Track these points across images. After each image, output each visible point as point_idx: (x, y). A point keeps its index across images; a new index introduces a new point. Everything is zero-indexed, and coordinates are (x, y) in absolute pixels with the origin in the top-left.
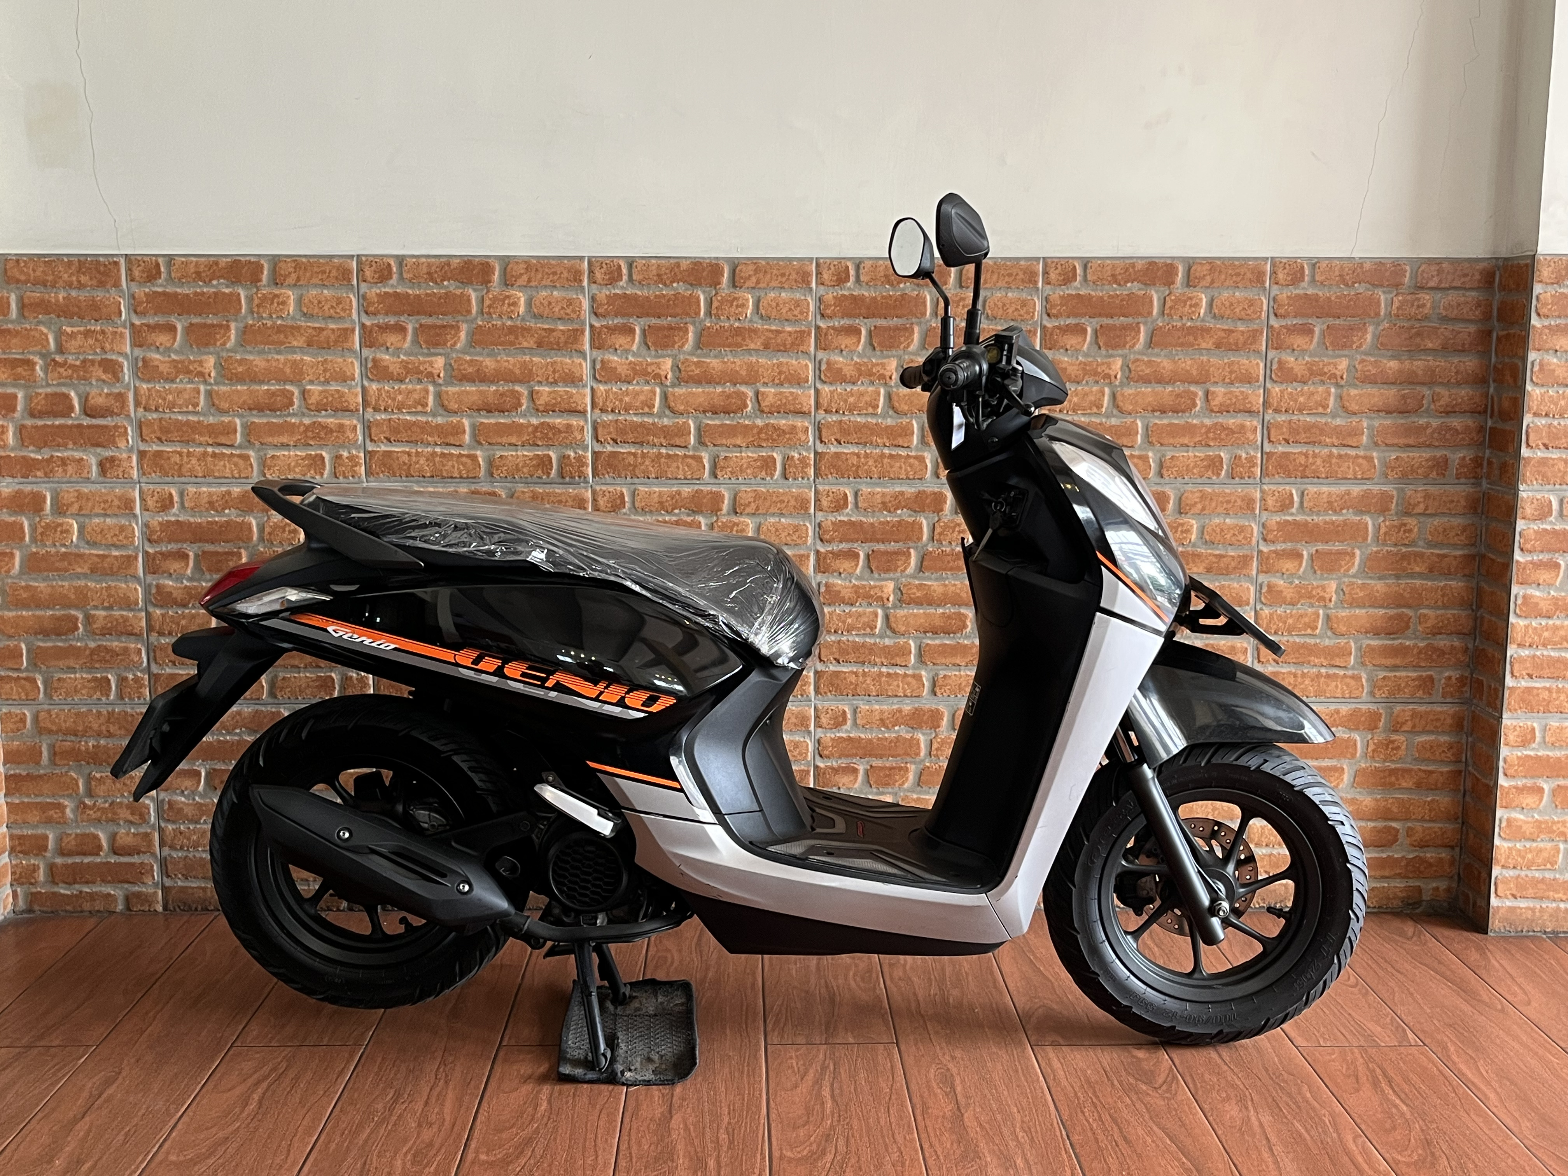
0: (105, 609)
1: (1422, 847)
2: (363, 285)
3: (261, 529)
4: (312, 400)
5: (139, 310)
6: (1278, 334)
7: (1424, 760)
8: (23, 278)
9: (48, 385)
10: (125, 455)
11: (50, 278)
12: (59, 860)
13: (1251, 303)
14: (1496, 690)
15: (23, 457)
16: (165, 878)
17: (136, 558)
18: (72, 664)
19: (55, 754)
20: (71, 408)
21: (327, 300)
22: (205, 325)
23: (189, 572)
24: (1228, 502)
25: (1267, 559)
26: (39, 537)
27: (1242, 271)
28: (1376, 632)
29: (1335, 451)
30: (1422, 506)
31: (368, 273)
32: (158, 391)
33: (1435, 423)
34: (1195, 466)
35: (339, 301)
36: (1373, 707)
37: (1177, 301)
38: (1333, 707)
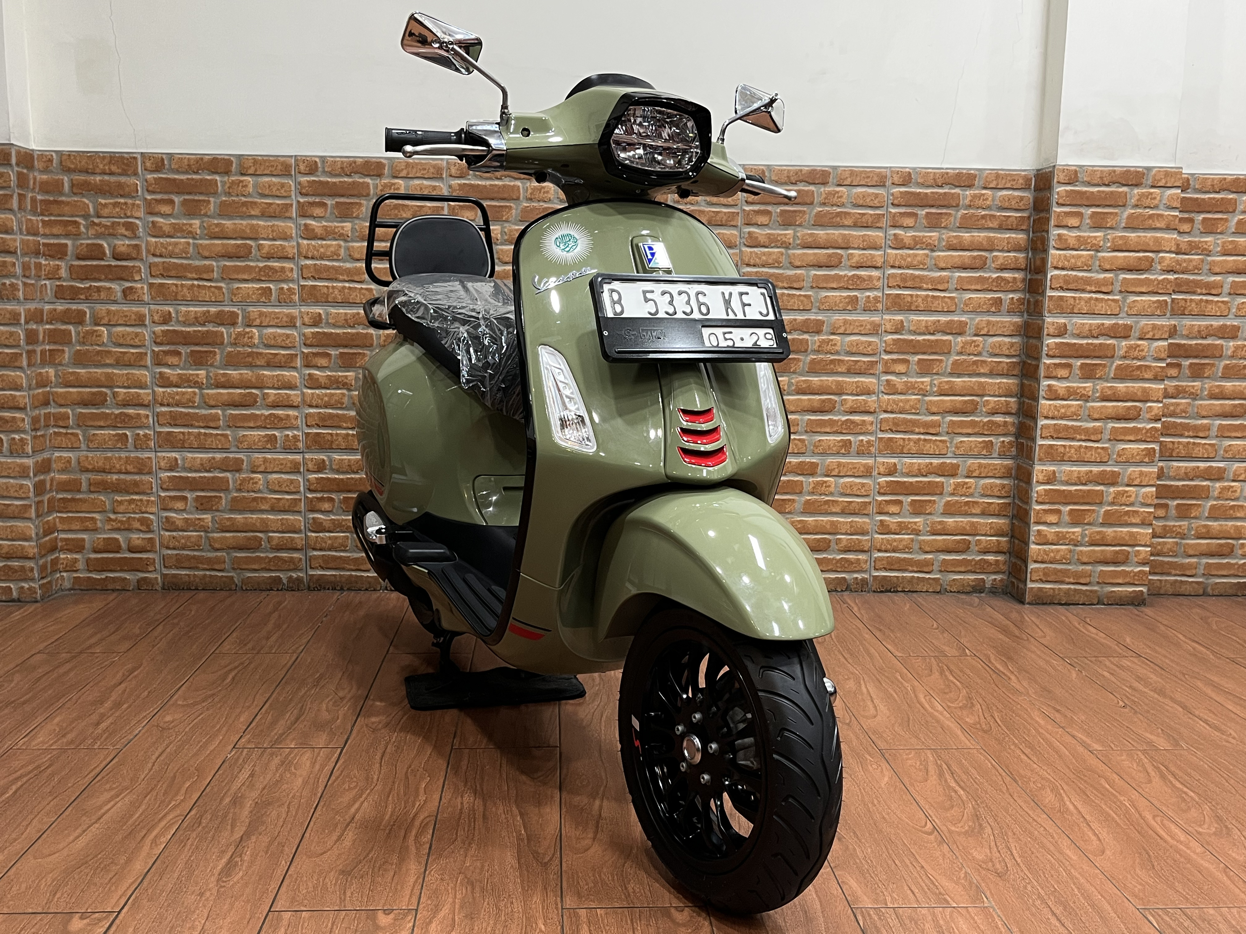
0: (125, 387)
1: (985, 553)
2: (298, 175)
3: (230, 336)
4: (265, 251)
5: (150, 189)
6: (894, 216)
7: (987, 496)
8: (73, 166)
9: (89, 238)
10: (139, 286)
11: (91, 167)
12: (93, 556)
13: (877, 196)
14: (1031, 447)
15: (72, 286)
16: (163, 569)
17: (146, 354)
18: (102, 424)
19: (90, 485)
20: (104, 254)
21: (275, 184)
22: (194, 200)
23: (181, 365)
24: (862, 326)
25: (886, 363)
26: (81, 340)
27: (871, 175)
28: (956, 413)
29: (931, 293)
30: (986, 330)
31: (302, 168)
32: (162, 243)
33: (995, 276)
34: (841, 302)
35: (283, 185)
36: (955, 461)
37: (829, 193)
38: (928, 461)
